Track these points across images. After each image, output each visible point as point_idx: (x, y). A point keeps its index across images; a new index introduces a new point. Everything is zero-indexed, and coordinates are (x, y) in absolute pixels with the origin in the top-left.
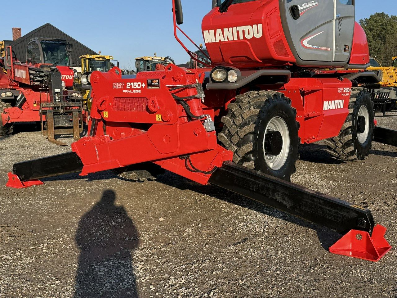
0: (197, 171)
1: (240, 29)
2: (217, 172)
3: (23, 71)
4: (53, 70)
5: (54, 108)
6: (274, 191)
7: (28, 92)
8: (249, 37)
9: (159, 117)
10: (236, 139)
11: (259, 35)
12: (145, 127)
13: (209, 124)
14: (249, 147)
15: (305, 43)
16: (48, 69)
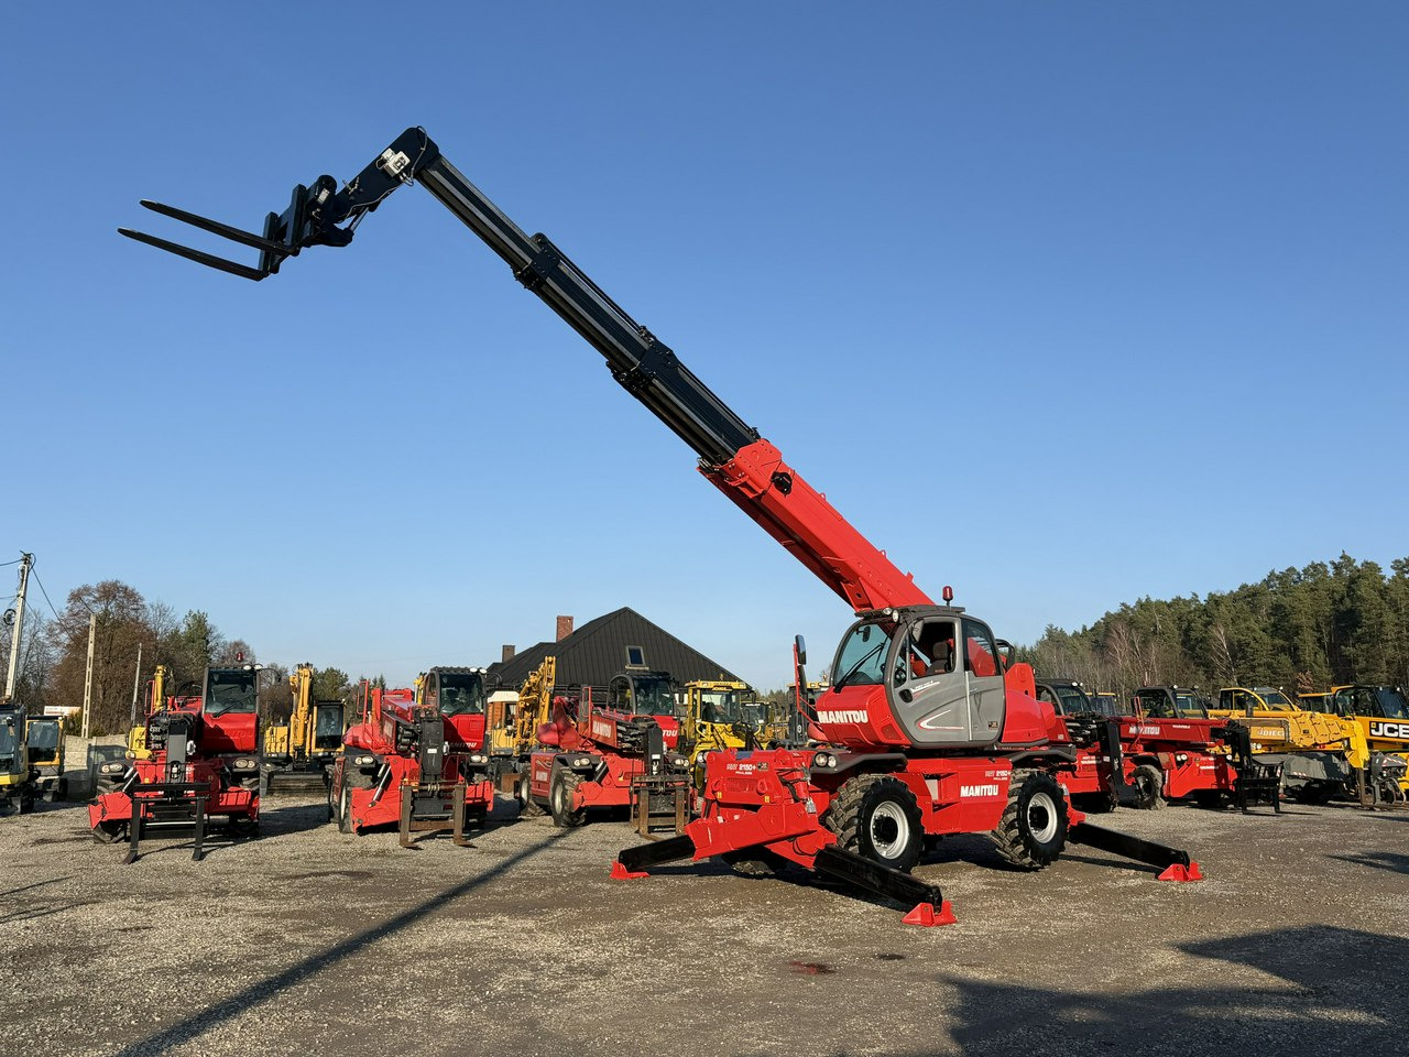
0: (803, 854)
1: (849, 713)
2: (821, 854)
4: (651, 727)
5: (650, 784)
6: (867, 872)
7: (611, 758)
8: (857, 721)
9: (767, 799)
10: (841, 823)
11: (865, 721)
12: (755, 808)
13: (811, 806)
14: (852, 831)
15: (924, 724)
16: (645, 725)
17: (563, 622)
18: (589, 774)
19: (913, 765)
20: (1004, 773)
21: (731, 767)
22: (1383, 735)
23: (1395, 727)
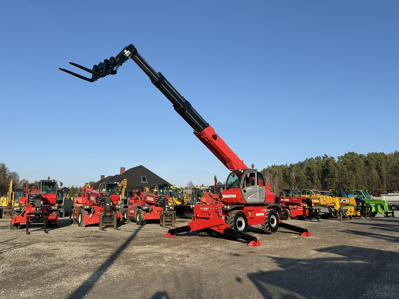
0: (220, 230)
1: (231, 195)
2: (225, 230)
3: (152, 198)
4: (165, 198)
5: (165, 213)
6: (238, 234)
7: (153, 206)
8: (233, 197)
9: (212, 216)
10: (230, 222)
11: (235, 197)
12: (208, 219)
13: (223, 218)
14: (233, 224)
15: (248, 198)
16: (164, 198)
17: (122, 169)
18: (147, 211)
19: (246, 208)
20: (265, 210)
21: (201, 208)
22: (342, 202)
23: (345, 200)
